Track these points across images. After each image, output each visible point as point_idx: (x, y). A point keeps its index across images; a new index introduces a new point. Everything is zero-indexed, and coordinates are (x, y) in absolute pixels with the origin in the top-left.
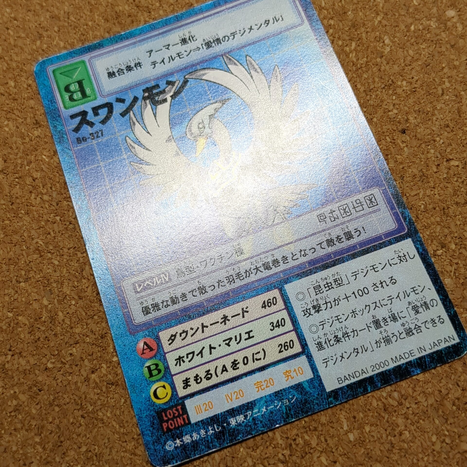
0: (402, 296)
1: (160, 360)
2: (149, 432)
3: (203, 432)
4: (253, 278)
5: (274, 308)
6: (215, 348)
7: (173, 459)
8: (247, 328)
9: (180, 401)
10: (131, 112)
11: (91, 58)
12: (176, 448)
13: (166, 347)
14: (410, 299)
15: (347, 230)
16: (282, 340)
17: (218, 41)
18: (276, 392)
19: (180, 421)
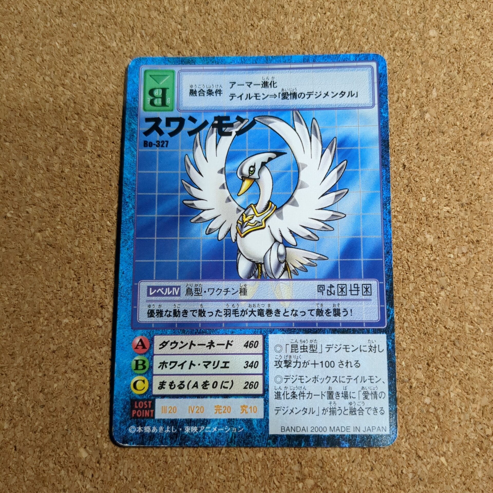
0: (359, 380)
1: (148, 358)
2: (120, 412)
3: (161, 428)
4: (246, 318)
5: (253, 350)
6: (194, 365)
7: (131, 440)
8: (226, 358)
9: (152, 398)
10: (198, 134)
11: (182, 71)
12: (137, 433)
13: (156, 350)
14: (365, 385)
15: (337, 307)
16: (250, 379)
17: (294, 95)
18: (229, 419)
19: (147, 413)
